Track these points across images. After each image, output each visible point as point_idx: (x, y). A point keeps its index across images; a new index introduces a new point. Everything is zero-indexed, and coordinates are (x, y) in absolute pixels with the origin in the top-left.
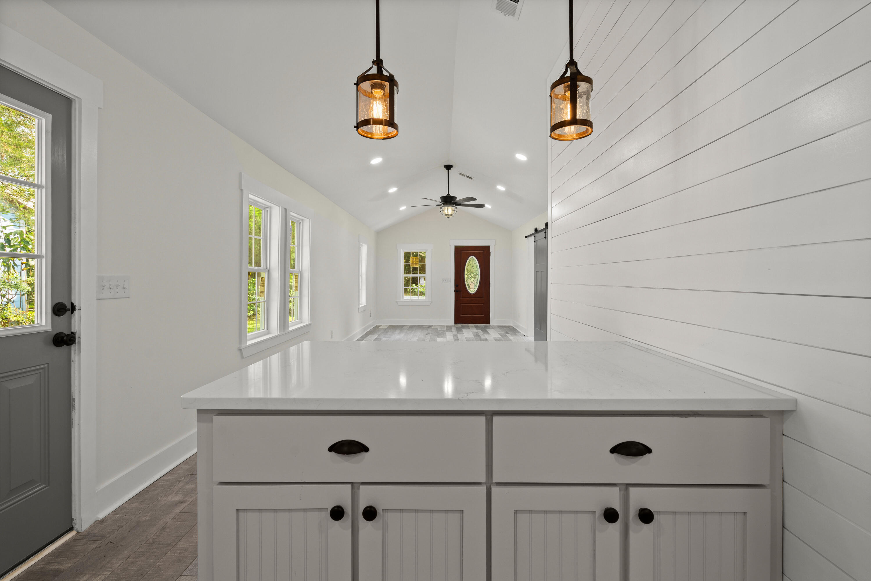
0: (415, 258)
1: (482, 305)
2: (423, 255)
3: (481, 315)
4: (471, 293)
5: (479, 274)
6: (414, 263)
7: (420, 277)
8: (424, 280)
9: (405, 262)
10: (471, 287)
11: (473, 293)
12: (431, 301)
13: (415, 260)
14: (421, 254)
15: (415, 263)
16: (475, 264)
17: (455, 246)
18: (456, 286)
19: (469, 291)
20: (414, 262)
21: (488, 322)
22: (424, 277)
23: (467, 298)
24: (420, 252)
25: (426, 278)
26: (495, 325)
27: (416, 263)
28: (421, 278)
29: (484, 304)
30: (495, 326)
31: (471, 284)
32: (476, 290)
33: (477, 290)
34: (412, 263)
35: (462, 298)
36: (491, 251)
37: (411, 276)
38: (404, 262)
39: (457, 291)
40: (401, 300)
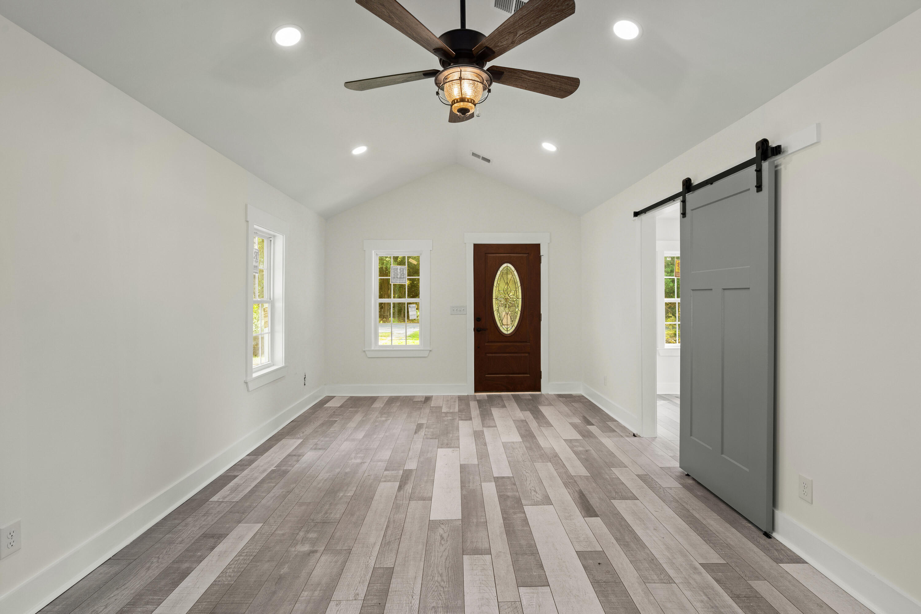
0: (399, 267)
1: (527, 355)
2: (414, 262)
3: (523, 374)
4: (506, 332)
5: (520, 297)
6: (397, 278)
7: (408, 304)
8: (417, 309)
9: (380, 276)
10: (505, 322)
11: (509, 332)
12: (429, 349)
13: (399, 271)
14: (411, 260)
15: (399, 276)
16: (512, 279)
17: (475, 245)
18: (477, 319)
19: (501, 328)
20: (397, 275)
21: (538, 388)
22: (416, 303)
23: (498, 342)
24: (409, 257)
25: (420, 305)
26: (550, 393)
27: (400, 278)
28: (411, 305)
29: (529, 353)
30: (551, 395)
31: (506, 317)
32: (514, 328)
33: (516, 328)
34: (394, 278)
35: (488, 342)
36: (541, 254)
37: (393, 300)
38: (378, 275)
39: (478, 330)
40: (373, 348)
